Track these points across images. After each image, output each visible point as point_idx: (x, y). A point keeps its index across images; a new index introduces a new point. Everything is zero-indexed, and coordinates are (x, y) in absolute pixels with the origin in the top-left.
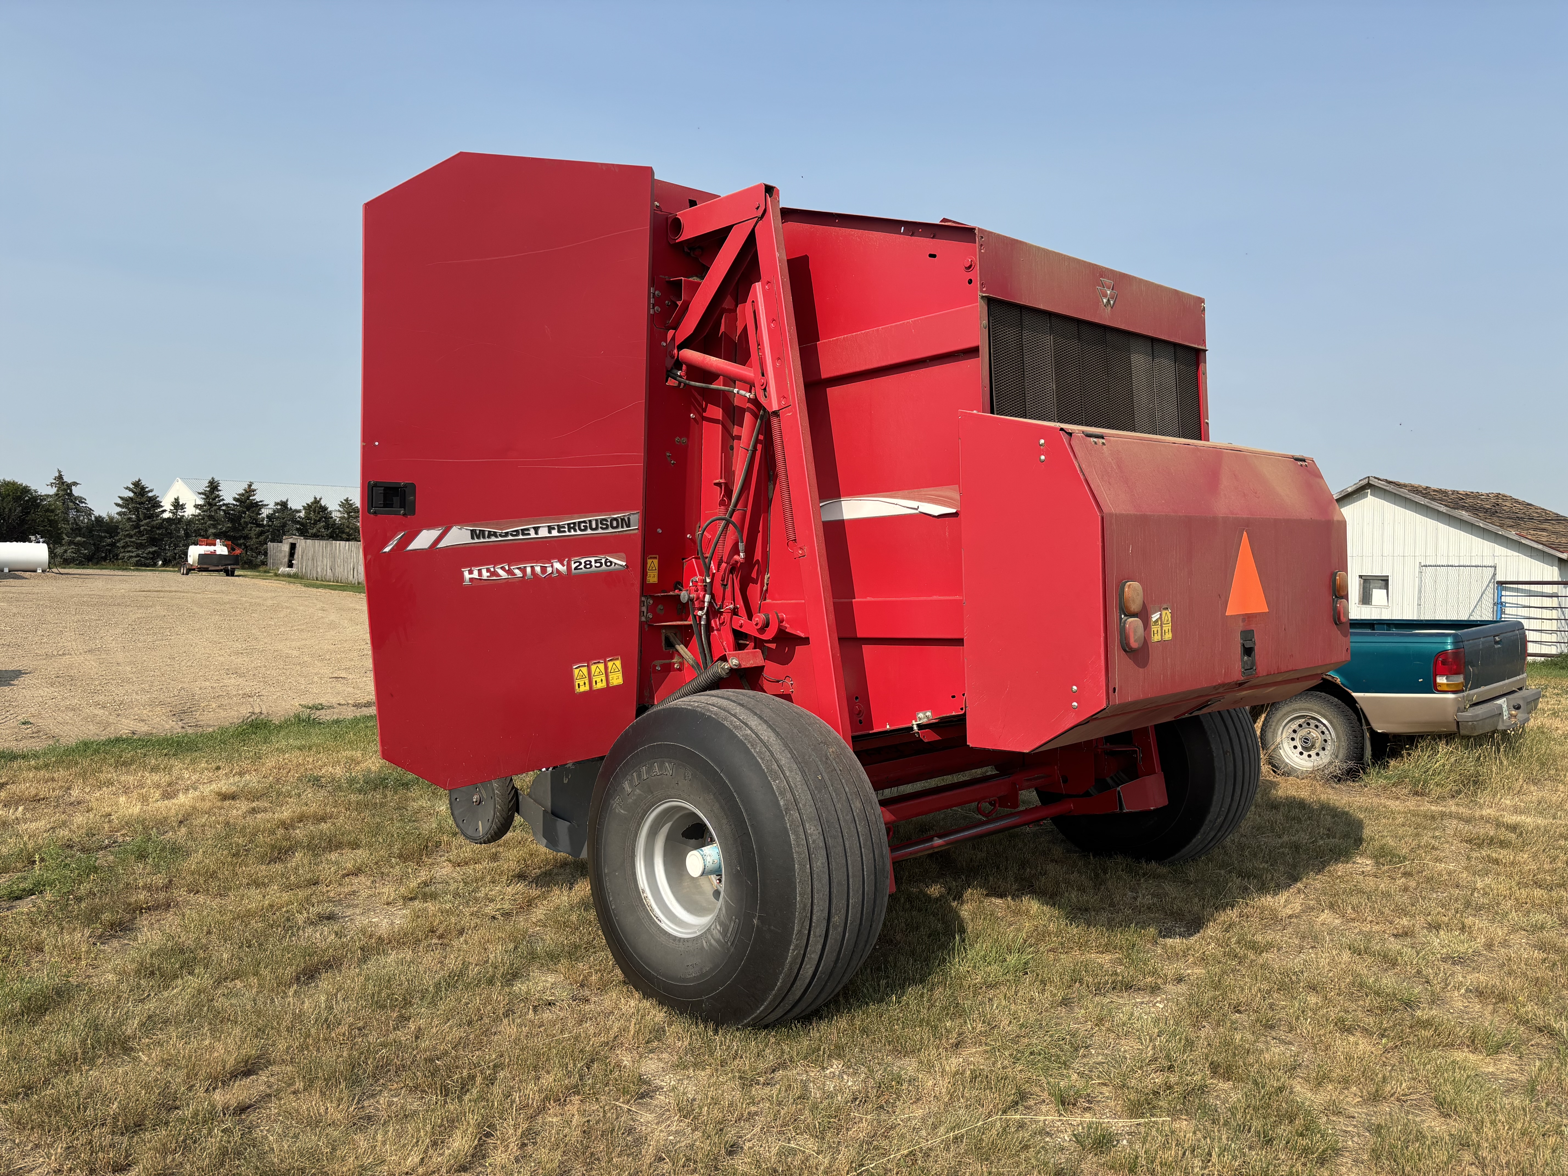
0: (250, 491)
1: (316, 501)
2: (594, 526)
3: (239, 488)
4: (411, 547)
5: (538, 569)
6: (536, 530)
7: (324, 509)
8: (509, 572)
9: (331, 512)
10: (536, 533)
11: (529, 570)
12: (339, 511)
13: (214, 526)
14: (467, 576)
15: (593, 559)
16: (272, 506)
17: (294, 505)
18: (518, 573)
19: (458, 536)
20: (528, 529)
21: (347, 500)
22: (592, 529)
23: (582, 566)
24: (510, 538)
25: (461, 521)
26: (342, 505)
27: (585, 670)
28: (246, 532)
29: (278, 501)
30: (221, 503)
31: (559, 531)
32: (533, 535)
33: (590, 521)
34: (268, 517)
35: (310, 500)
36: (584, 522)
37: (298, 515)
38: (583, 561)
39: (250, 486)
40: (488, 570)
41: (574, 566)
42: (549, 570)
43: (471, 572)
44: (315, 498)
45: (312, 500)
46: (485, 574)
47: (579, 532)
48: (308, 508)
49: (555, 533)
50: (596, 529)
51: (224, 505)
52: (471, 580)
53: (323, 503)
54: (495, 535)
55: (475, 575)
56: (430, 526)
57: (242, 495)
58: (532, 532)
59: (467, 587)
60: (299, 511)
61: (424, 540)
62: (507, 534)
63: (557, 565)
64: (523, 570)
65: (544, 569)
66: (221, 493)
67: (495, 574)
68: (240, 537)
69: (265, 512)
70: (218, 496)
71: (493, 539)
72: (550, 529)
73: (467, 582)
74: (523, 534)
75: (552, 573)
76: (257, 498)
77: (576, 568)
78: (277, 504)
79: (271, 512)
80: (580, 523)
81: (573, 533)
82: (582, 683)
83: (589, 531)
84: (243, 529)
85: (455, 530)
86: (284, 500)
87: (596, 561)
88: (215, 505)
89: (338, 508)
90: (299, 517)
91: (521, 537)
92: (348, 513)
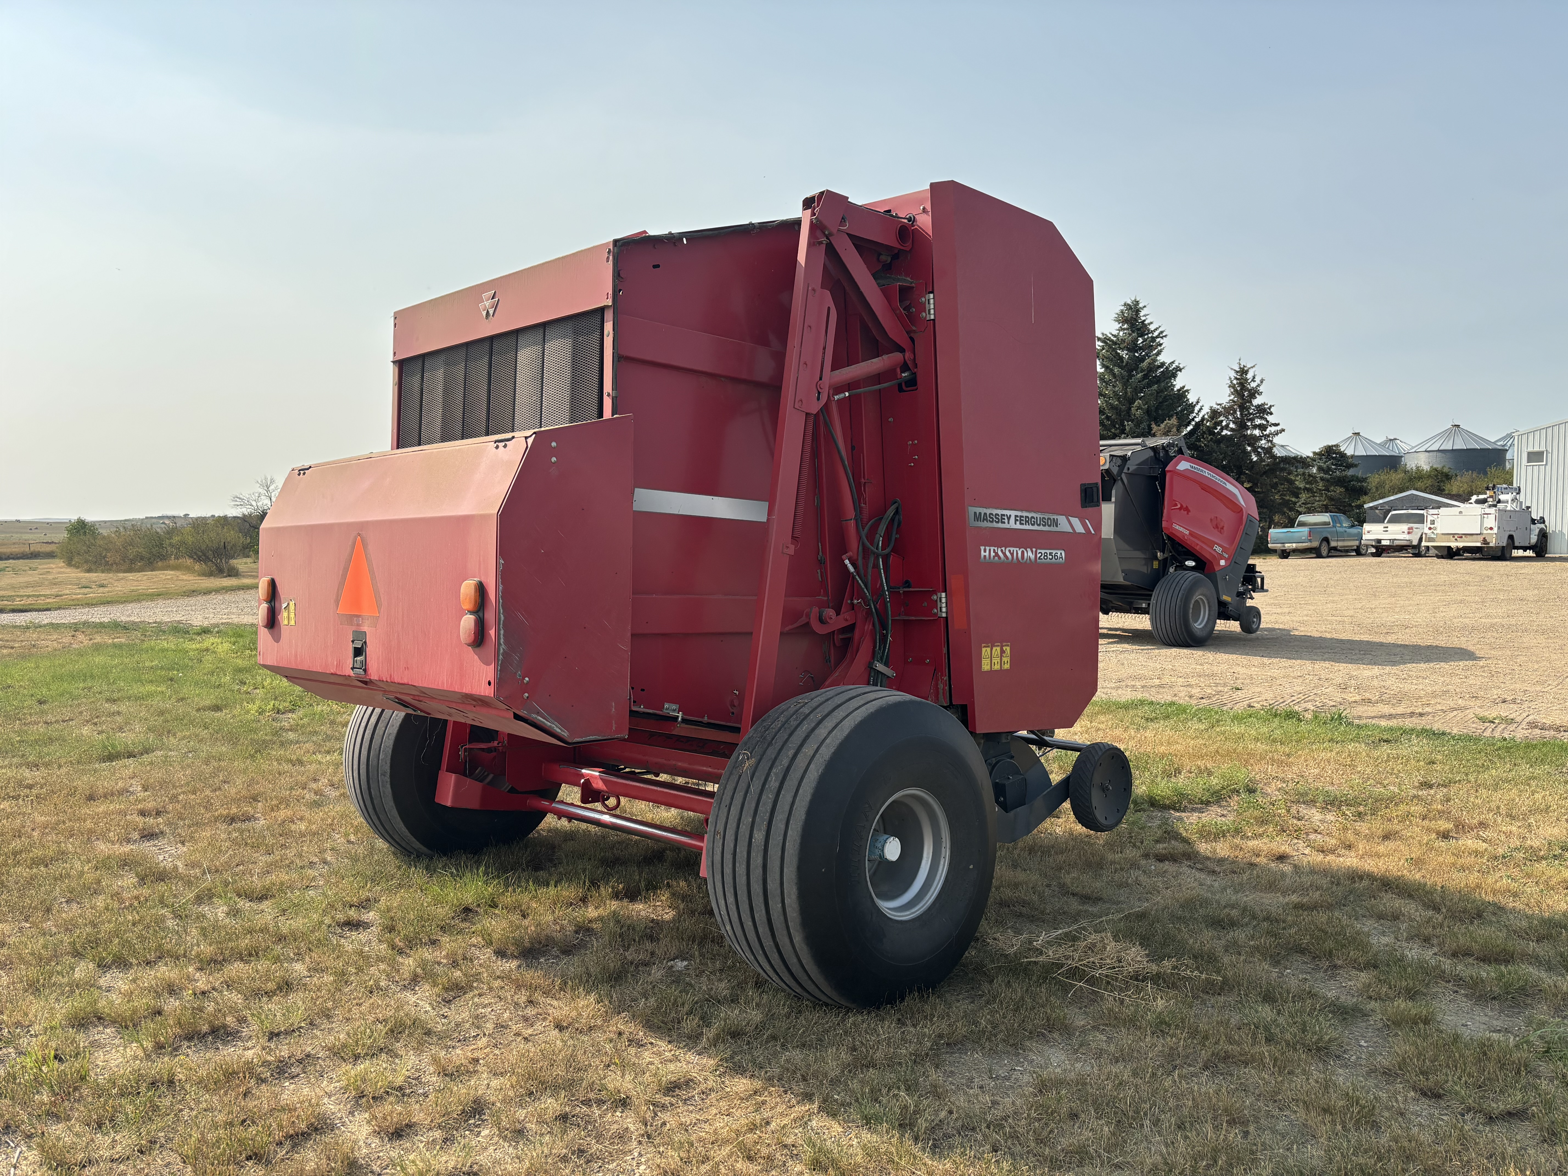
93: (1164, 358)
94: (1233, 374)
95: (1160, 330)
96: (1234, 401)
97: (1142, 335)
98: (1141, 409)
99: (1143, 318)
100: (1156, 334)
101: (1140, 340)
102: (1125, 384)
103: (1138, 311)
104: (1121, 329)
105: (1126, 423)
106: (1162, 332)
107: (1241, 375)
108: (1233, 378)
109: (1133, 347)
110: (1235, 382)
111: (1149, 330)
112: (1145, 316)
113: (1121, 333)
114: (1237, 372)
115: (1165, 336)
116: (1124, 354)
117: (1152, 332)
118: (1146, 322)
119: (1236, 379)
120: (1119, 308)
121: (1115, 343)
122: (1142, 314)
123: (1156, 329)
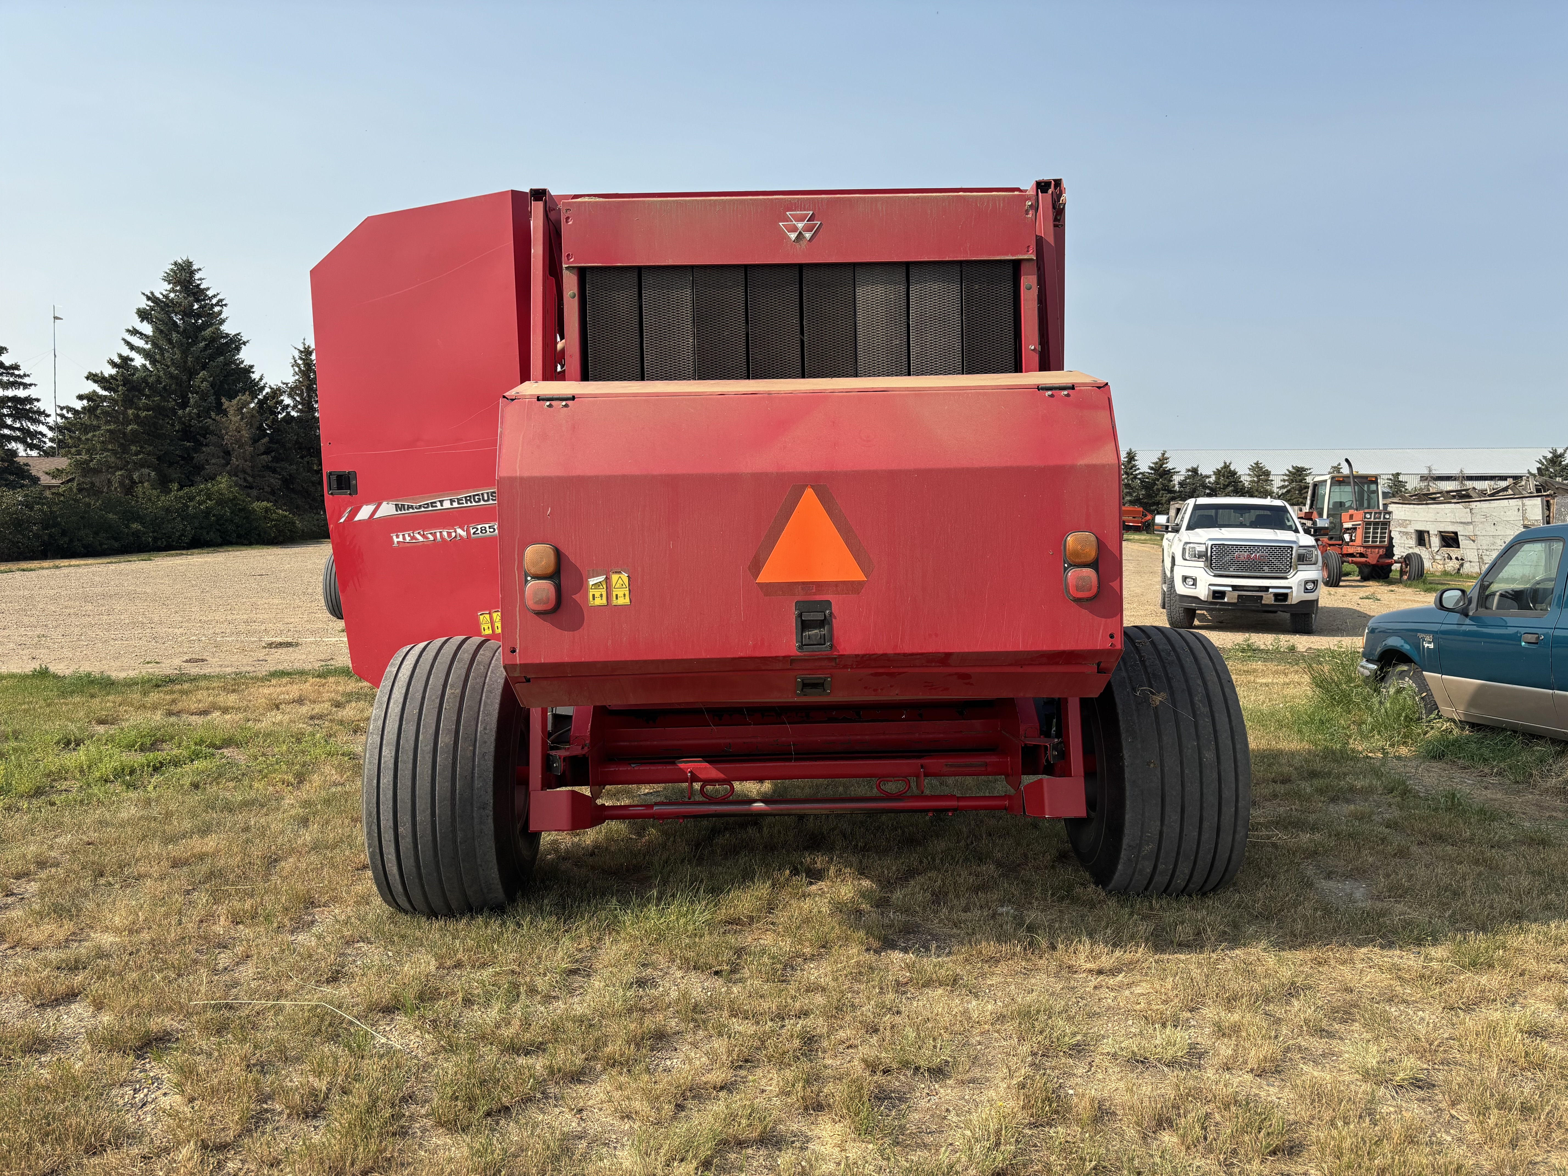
0: (1163, 459)
1: (1226, 466)
2: (486, 498)
3: (1154, 457)
4: (357, 519)
5: (445, 534)
6: (441, 502)
7: (1234, 473)
8: (423, 536)
9: (1240, 477)
10: (442, 505)
11: (438, 535)
12: (1249, 475)
13: (1130, 494)
14: (395, 540)
15: (487, 526)
16: (1183, 472)
17: (1203, 471)
18: (431, 538)
19: (387, 509)
20: (435, 503)
21: (1257, 464)
22: (484, 500)
23: (479, 531)
24: (423, 509)
25: (388, 498)
26: (1252, 469)
27: (488, 616)
28: (1158, 498)
29: (1189, 467)
30: (1137, 472)
31: (459, 503)
32: (439, 507)
33: (482, 494)
34: (1179, 483)
35: (1220, 465)
36: (478, 495)
37: (1207, 480)
38: (479, 527)
39: (1163, 454)
40: (409, 535)
41: (472, 531)
42: (453, 535)
43: (398, 537)
44: (1225, 463)
45: (1222, 465)
46: (408, 539)
47: (474, 504)
48: (1218, 473)
49: (455, 505)
50: (488, 500)
51: (1140, 473)
52: (398, 542)
53: (1232, 468)
54: (412, 507)
55: (401, 539)
56: (368, 503)
57: (1156, 463)
58: (438, 504)
59: (395, 548)
60: (1209, 477)
61: (364, 513)
62: (420, 506)
63: (459, 531)
64: (434, 535)
65: (449, 534)
66: (1136, 463)
67: (413, 538)
68: (1154, 504)
69: (1177, 479)
70: (1135, 466)
71: (411, 511)
72: (452, 501)
73: (396, 544)
74: (432, 506)
75: (456, 537)
76: (1169, 466)
77: (474, 533)
78: (1188, 470)
79: (1182, 478)
80: (474, 496)
81: (469, 504)
82: (486, 628)
83: (482, 503)
84: (1156, 495)
85: (384, 504)
86: (1195, 466)
87: (490, 527)
88: (1132, 474)
89: (1248, 472)
90: (1209, 482)
91: (430, 508)
92: (1258, 476)
93: (228, 328)
94: (297, 354)
95: (219, 297)
96: (300, 382)
97: (197, 301)
98: (207, 381)
99: (198, 282)
100: (214, 301)
101: (196, 306)
102: (185, 352)
103: (192, 273)
104: (173, 290)
105: (190, 395)
106: (221, 300)
107: (306, 355)
108: (297, 358)
109: (188, 313)
110: (300, 362)
111: (206, 295)
112: (200, 279)
113: (172, 295)
114: (301, 352)
115: (225, 305)
116: (177, 319)
117: (210, 299)
118: (202, 287)
119: (301, 358)
120: (168, 267)
121: (167, 305)
122: (197, 276)
123: (214, 296)
